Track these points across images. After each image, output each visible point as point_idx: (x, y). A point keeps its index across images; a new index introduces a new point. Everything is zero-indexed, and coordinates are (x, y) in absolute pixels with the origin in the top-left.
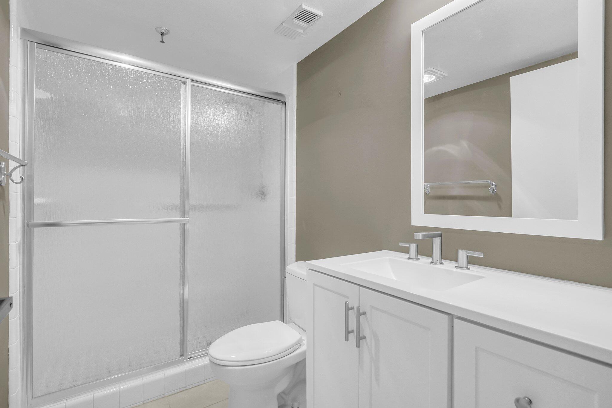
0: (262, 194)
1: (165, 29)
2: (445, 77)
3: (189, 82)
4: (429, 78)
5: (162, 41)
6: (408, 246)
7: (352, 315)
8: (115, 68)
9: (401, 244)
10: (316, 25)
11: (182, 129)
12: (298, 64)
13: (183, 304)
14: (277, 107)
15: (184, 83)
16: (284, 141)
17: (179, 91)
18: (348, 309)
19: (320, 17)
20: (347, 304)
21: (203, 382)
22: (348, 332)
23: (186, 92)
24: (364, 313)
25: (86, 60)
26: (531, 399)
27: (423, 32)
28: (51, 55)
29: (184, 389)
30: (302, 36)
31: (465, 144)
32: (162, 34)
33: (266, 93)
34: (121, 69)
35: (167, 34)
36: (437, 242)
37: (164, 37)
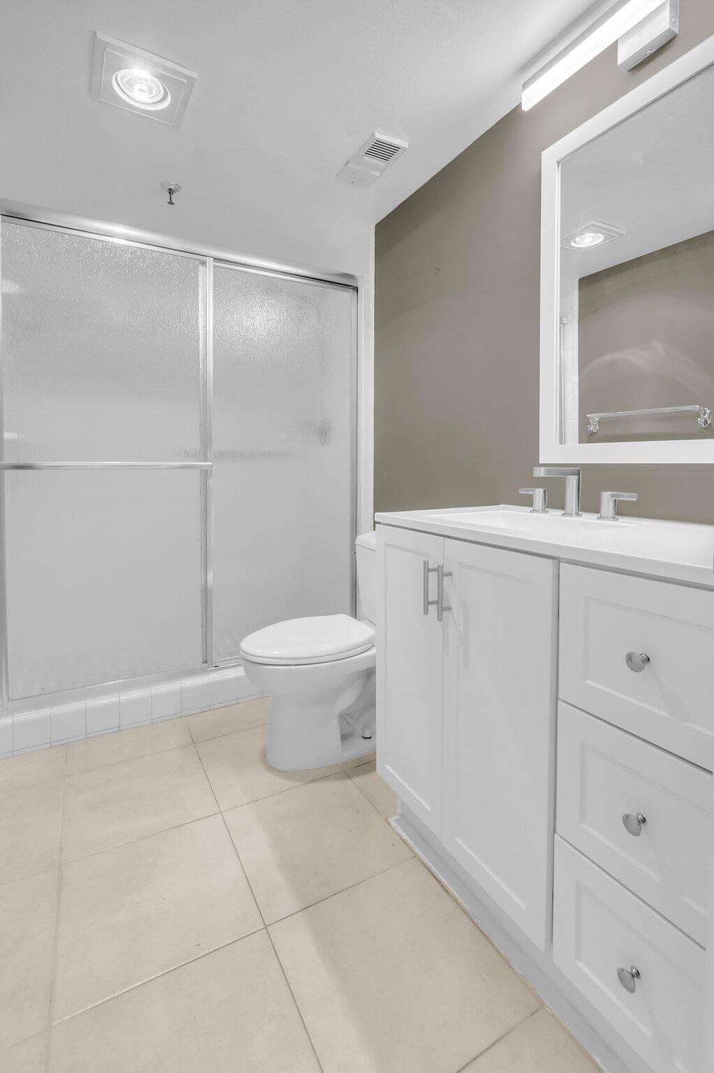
0: (324, 433)
1: (174, 183)
2: (620, 235)
3: (210, 262)
4: (594, 238)
5: (171, 203)
6: (532, 493)
7: (433, 577)
8: (106, 245)
9: (522, 491)
10: (397, 162)
11: (201, 332)
12: (377, 226)
13: (206, 593)
14: (346, 295)
15: (204, 263)
16: (355, 349)
17: (197, 275)
18: (427, 570)
19: (405, 150)
20: (426, 564)
21: (235, 702)
22: (427, 603)
23: (206, 278)
24: (450, 574)
25: (67, 236)
26: (649, 657)
27: (558, 163)
28: (20, 229)
29: (208, 708)
30: (379, 181)
31: (658, 347)
32: (171, 191)
33: (332, 275)
34: (114, 247)
35: (178, 190)
36: (572, 482)
37: (173, 196)
